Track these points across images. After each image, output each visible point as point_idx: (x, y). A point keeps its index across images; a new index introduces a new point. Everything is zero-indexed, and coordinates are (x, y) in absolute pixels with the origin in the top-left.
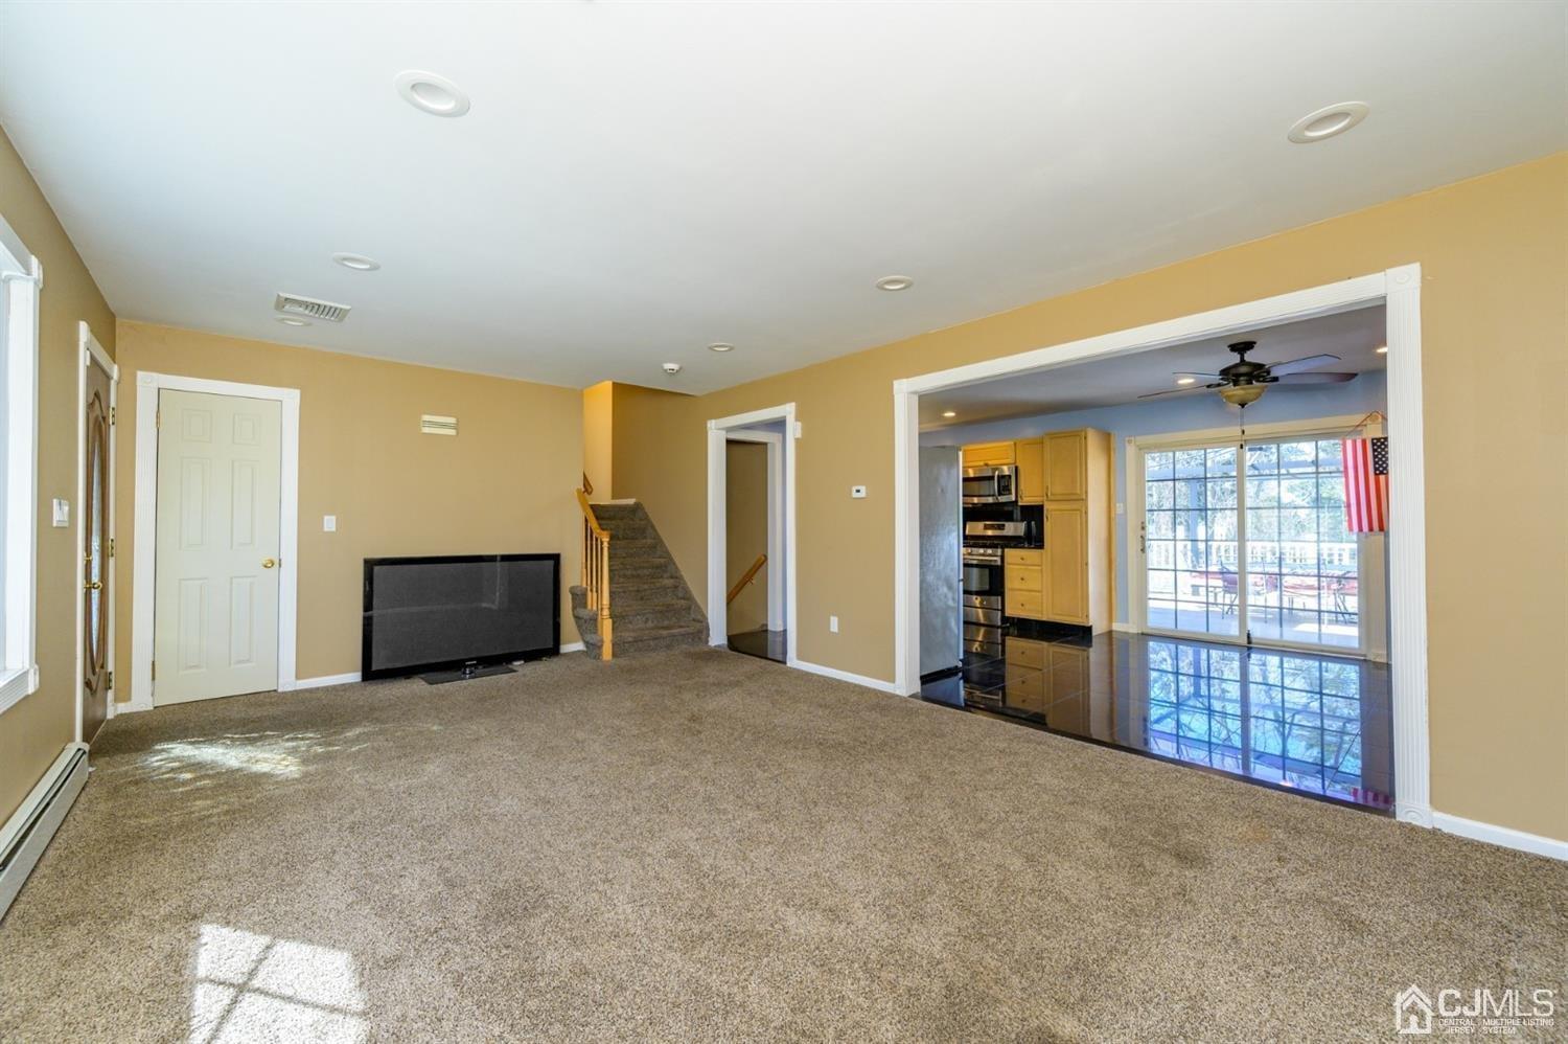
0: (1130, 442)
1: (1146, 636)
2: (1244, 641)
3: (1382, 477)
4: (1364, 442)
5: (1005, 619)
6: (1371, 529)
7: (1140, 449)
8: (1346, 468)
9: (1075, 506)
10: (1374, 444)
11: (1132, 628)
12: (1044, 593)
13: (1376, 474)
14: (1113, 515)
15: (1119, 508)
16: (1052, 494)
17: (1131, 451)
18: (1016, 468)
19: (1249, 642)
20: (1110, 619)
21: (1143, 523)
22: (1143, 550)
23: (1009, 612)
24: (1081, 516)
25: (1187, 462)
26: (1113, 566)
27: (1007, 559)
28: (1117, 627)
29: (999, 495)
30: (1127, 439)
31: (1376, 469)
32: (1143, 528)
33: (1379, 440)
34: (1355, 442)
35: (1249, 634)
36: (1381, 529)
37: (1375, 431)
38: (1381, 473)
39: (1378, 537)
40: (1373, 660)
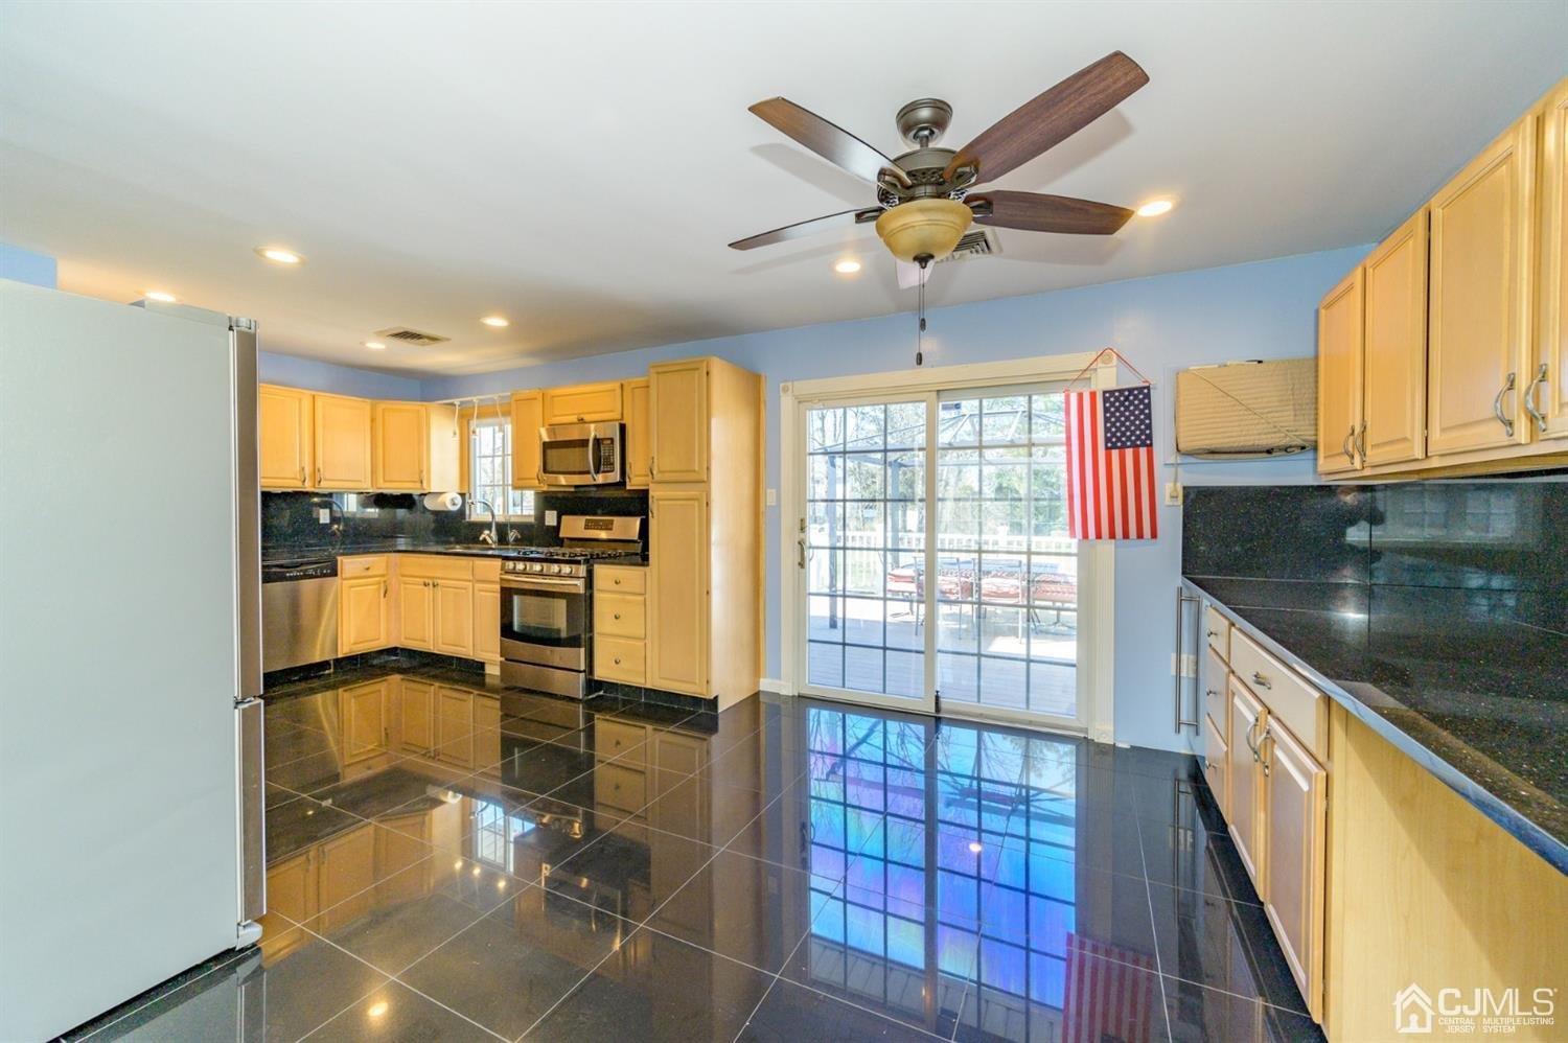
0: (785, 390)
1: (804, 701)
2: (930, 709)
3: (1115, 453)
4: (1093, 395)
5: (593, 685)
6: (1099, 536)
7: (799, 402)
8: (1069, 438)
9: (693, 492)
10: (1105, 400)
11: (786, 688)
12: (648, 641)
13: (1107, 448)
14: (762, 508)
15: (769, 496)
16: (660, 472)
17: (787, 403)
18: (623, 428)
19: (938, 709)
20: (756, 672)
21: (802, 520)
22: (802, 565)
23: (601, 673)
24: (700, 510)
25: (861, 425)
26: (762, 589)
27: (598, 583)
28: (766, 685)
29: (597, 471)
30: (782, 385)
31: (1107, 440)
32: (802, 529)
33: (1112, 392)
34: (1080, 396)
35: (937, 698)
36: (1112, 535)
37: (1108, 378)
38: (1114, 447)
39: (1107, 548)
40: (1096, 740)
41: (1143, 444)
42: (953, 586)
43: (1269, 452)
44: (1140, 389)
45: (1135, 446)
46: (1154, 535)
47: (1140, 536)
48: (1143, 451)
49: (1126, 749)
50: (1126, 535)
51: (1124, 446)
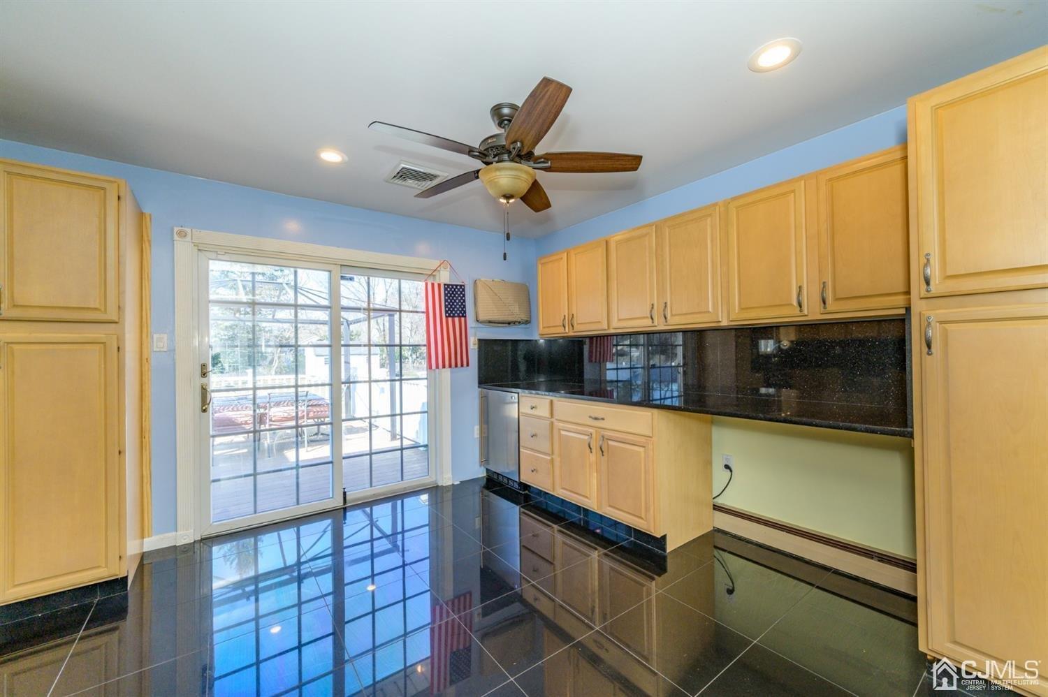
0: (182, 235)
2: (339, 503)
3: (450, 320)
4: (439, 285)
6: (444, 367)
8: (427, 309)
9: (92, 335)
10: (446, 289)
13: (446, 316)
14: (146, 354)
19: (345, 501)
20: (143, 533)
21: (204, 366)
22: (204, 409)
28: (153, 543)
30: (176, 229)
31: (446, 312)
32: (204, 374)
33: (448, 285)
34: (433, 284)
35: (345, 493)
36: (450, 366)
37: (445, 277)
38: (449, 316)
39: (446, 373)
40: (444, 485)
41: (463, 316)
42: (246, 419)
43: (509, 323)
44: (461, 286)
45: (459, 316)
46: (468, 365)
47: (462, 366)
48: (463, 319)
49: (458, 485)
50: (456, 366)
51: (454, 316)
